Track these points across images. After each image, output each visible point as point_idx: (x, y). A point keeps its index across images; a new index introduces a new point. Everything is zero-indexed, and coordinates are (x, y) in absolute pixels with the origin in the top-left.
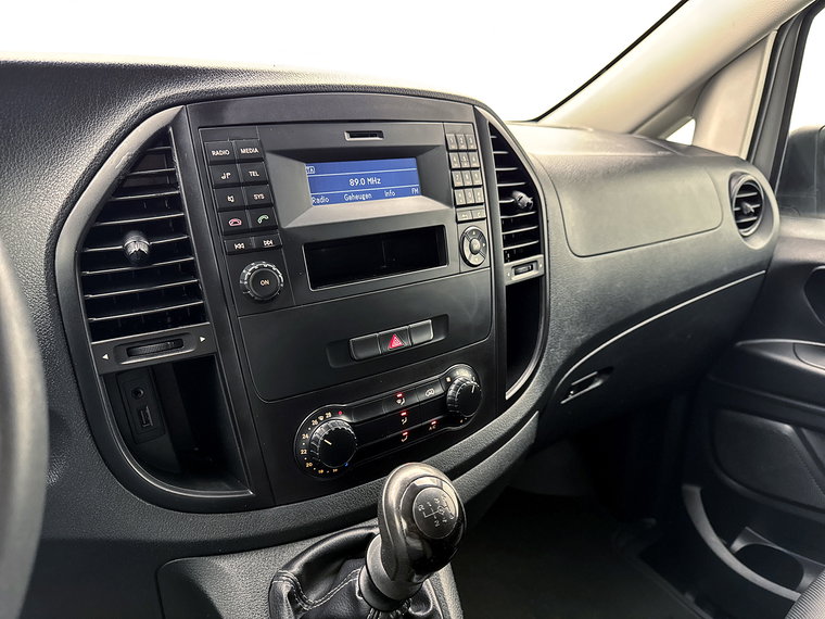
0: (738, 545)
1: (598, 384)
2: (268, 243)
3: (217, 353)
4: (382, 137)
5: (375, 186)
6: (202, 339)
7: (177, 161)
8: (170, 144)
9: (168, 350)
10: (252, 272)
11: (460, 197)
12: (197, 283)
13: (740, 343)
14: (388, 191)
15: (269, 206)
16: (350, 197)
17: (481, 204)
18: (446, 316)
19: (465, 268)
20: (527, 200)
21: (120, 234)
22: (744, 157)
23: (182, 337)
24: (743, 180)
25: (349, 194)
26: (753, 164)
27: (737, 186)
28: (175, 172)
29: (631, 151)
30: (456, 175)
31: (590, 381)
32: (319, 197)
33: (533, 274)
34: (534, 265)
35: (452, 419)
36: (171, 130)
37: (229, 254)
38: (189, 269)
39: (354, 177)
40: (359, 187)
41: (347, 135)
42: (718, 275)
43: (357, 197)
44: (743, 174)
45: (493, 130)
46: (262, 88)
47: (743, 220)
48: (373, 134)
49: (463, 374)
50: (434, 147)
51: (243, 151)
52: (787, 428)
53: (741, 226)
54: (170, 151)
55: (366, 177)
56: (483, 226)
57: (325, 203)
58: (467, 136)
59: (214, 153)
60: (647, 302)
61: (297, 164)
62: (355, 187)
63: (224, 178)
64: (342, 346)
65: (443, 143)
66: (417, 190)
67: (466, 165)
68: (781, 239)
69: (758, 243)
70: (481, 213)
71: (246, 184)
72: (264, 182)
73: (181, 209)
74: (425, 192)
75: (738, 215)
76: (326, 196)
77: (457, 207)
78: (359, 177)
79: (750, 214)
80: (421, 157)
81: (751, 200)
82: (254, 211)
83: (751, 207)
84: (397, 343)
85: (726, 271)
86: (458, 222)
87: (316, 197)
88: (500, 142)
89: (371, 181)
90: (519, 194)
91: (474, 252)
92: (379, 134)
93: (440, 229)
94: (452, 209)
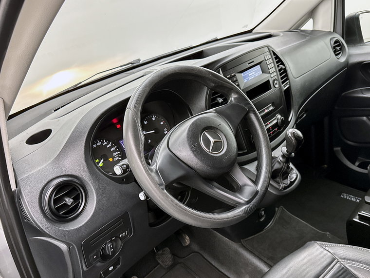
0: (357, 164)
1: (305, 115)
11: (270, 71)
13: (343, 94)
17: (275, 71)
18: (274, 102)
19: (275, 89)
20: (284, 67)
21: (215, 99)
22: (332, 31)
24: (335, 40)
26: (336, 32)
27: (333, 42)
29: (299, 41)
30: (269, 66)
31: (303, 115)
33: (288, 86)
34: (288, 83)
35: (279, 128)
41: (248, 64)
42: (333, 73)
44: (334, 38)
45: (273, 51)
47: (336, 53)
49: (279, 116)
50: (263, 61)
51: (232, 75)
52: (365, 118)
53: (336, 55)
56: (276, 77)
58: (268, 56)
60: (315, 87)
61: (240, 74)
65: (264, 59)
67: (270, 63)
68: (350, 56)
69: (343, 59)
70: (275, 74)
72: (237, 80)
74: (263, 72)
75: (335, 52)
79: (339, 51)
80: (261, 64)
81: (338, 46)
83: (338, 48)
84: (266, 111)
85: (335, 71)
86: (271, 78)
88: (275, 54)
89: (253, 73)
90: (281, 66)
91: (276, 84)
92: (253, 62)
93: (268, 81)
94: (269, 75)
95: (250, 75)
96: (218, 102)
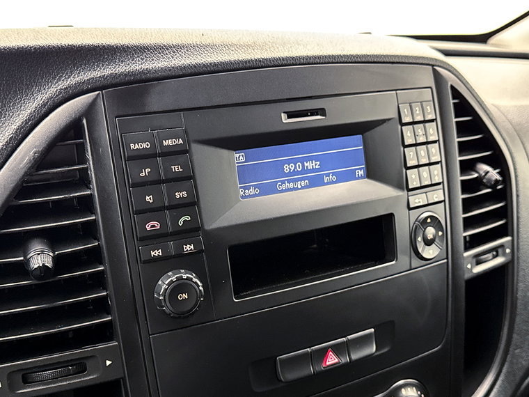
2: (188, 248)
3: (124, 379)
4: (324, 114)
5: (314, 170)
6: (108, 363)
7: (90, 157)
8: (83, 136)
9: (68, 375)
10: (169, 285)
11: (413, 178)
12: (105, 298)
14: (328, 175)
15: (192, 205)
16: (284, 187)
17: (439, 184)
18: (392, 323)
19: (416, 262)
20: (494, 174)
23: (85, 361)
25: (283, 182)
28: (86, 169)
30: (410, 151)
32: (248, 188)
33: (499, 260)
34: (500, 251)
36: (85, 121)
37: (145, 262)
38: (98, 281)
39: (288, 162)
40: (295, 173)
41: (284, 116)
43: (291, 185)
45: (456, 93)
46: (190, 67)
48: (314, 112)
50: (384, 121)
51: (166, 143)
54: (83, 145)
55: (303, 160)
56: (440, 212)
57: (255, 195)
58: (424, 104)
59: (132, 146)
61: (225, 153)
62: (290, 174)
63: (142, 175)
64: (268, 366)
65: (395, 115)
66: (361, 173)
67: (422, 139)
70: (438, 195)
71: (167, 181)
72: (188, 178)
73: (93, 212)
74: (371, 174)
76: (256, 187)
77: (409, 190)
78: (295, 161)
80: (368, 134)
82: (174, 212)
84: (332, 359)
86: (410, 209)
87: (245, 188)
88: (463, 107)
89: (309, 165)
90: (484, 168)
91: (428, 243)
92: (321, 112)
93: (389, 218)
94: (404, 194)
95: (286, 168)
96: (26, 262)
